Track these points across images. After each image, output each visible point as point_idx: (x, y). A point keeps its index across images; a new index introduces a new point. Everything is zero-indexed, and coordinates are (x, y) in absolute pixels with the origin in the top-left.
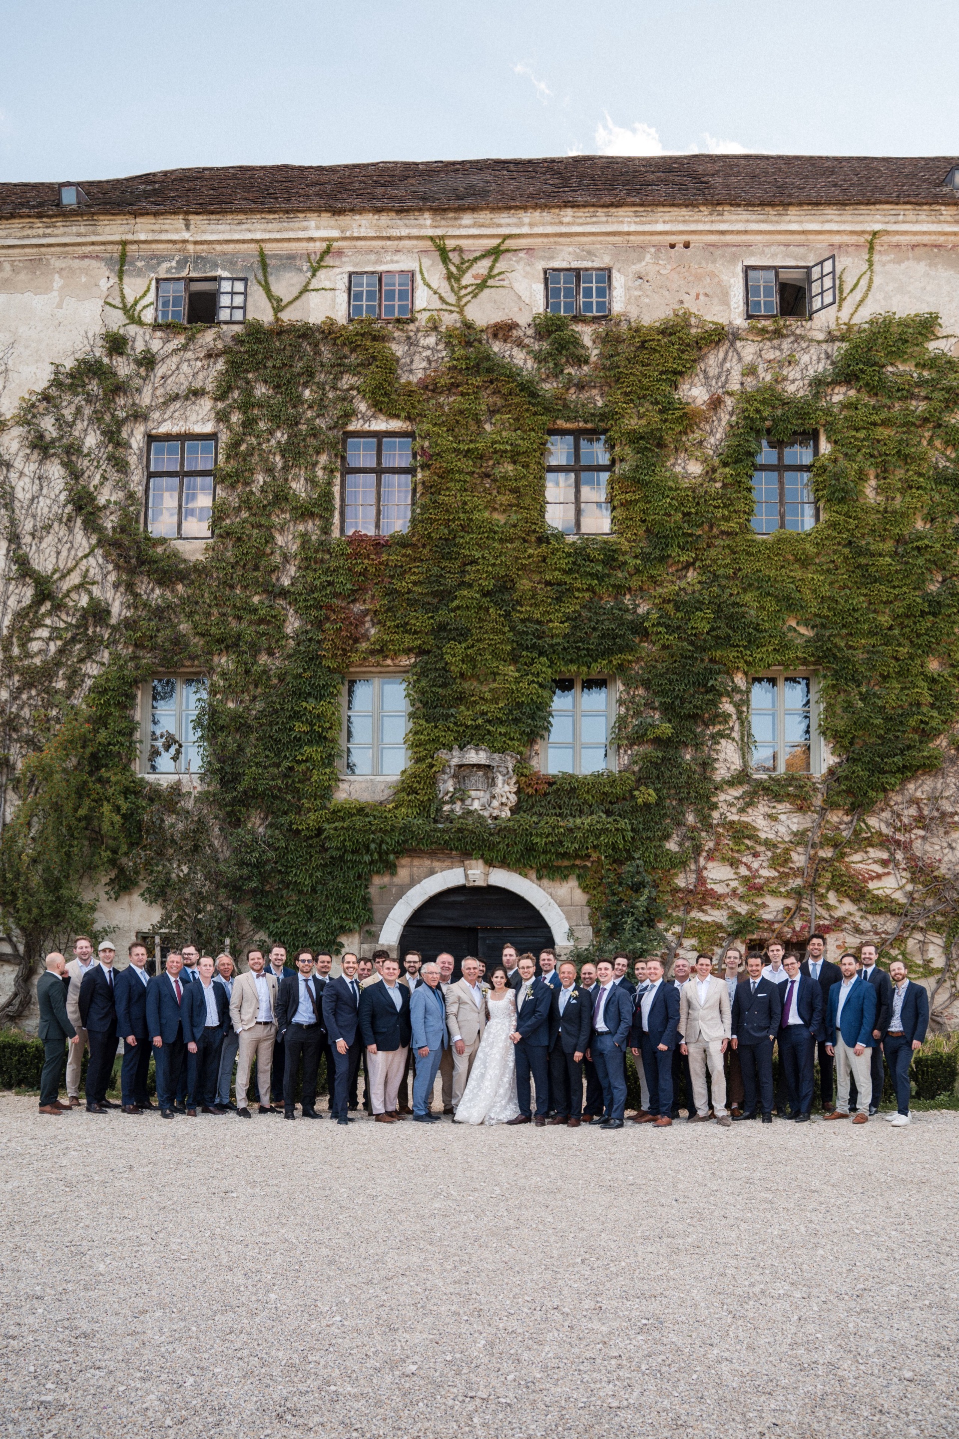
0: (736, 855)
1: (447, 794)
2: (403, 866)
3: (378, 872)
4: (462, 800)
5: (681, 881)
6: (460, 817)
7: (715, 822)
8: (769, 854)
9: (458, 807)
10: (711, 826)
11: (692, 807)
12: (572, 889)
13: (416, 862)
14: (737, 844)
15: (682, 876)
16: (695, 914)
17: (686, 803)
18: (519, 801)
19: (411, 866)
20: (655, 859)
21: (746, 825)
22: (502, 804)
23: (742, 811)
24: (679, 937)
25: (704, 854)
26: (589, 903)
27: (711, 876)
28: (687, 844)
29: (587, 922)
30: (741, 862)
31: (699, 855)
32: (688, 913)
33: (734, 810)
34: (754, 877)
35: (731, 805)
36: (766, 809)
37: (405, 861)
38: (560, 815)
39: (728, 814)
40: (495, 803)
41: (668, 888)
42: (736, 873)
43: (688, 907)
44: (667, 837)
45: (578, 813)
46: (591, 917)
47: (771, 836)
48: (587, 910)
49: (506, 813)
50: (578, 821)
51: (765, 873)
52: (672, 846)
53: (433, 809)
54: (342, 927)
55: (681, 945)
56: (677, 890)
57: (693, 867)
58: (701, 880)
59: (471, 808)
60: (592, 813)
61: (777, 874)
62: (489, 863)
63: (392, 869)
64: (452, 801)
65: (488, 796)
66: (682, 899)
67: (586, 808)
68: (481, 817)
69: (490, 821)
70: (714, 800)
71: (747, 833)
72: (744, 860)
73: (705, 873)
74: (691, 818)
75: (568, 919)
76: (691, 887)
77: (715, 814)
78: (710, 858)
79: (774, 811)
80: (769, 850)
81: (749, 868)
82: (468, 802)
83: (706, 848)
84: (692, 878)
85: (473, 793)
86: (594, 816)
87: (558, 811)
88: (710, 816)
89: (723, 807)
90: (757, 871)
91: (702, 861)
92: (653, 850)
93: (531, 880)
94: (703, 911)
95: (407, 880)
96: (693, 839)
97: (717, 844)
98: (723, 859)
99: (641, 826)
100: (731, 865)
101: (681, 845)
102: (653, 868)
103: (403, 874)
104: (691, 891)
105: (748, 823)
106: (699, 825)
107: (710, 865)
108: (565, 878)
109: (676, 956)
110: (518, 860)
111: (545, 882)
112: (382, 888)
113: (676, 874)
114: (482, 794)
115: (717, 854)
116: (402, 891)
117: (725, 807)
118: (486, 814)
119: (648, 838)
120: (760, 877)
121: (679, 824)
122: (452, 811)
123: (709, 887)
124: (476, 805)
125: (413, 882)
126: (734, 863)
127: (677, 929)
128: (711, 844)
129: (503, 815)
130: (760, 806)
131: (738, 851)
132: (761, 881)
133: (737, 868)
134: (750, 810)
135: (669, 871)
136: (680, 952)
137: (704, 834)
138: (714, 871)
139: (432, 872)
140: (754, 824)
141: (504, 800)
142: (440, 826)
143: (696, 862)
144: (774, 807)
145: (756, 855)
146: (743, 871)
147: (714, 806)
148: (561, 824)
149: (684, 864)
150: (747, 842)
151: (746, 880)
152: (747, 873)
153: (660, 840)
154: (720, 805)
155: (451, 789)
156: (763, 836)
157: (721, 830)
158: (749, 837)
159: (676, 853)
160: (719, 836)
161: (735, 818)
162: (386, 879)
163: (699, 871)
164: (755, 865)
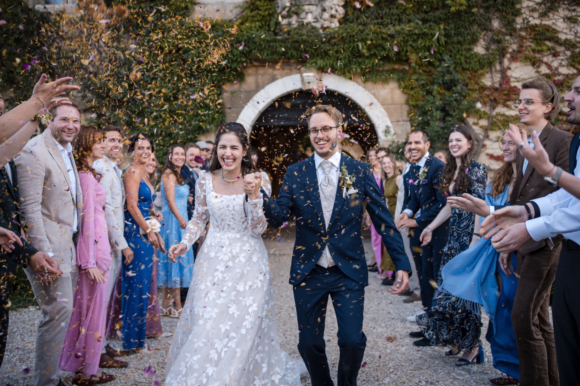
0: (537, 55)
1: (284, 9)
2: (250, 75)
3: (229, 81)
4: (297, 14)
5: (487, 81)
6: (295, 29)
7: (518, 26)
8: (569, 53)
9: (294, 20)
10: (515, 30)
11: (497, 14)
12: (392, 90)
13: (261, 71)
14: (538, 44)
15: (488, 76)
16: (500, 109)
17: (492, 10)
18: (346, 14)
19: (257, 74)
20: (466, 62)
21: (547, 28)
22: (332, 16)
23: (543, 15)
24: (486, 129)
25: (508, 56)
26: (407, 103)
27: (514, 75)
28: (493, 47)
29: (405, 117)
30: (542, 62)
31: (504, 56)
32: (494, 108)
33: (536, 15)
34: (555, 75)
35: (533, 10)
36: (566, 13)
37: (250, 71)
38: (381, 24)
39: (531, 19)
40: (326, 15)
41: (477, 87)
42: (538, 72)
43: (494, 103)
44: (474, 41)
45: (397, 23)
46: (409, 113)
47: (571, 37)
48: (406, 108)
49: (335, 24)
50: (398, 28)
51: (564, 70)
52: (479, 49)
53: (272, 23)
54: (200, 128)
55: (487, 137)
56: (483, 88)
57: (498, 67)
58: (505, 79)
59: (305, 21)
60: (410, 21)
61: (575, 71)
62: (322, 70)
63: (240, 77)
64: (289, 16)
65: (319, 10)
66: (488, 96)
67: (404, 18)
68: (314, 28)
69: (321, 31)
70: (518, 6)
71: (548, 34)
72: (545, 59)
73: (509, 73)
74: (496, 24)
75: (390, 115)
76: (497, 85)
77: (519, 20)
78: (514, 59)
79: (574, 14)
80: (568, 49)
81: (549, 66)
82: (303, 15)
83: (510, 50)
84: (497, 77)
85: (306, 8)
86: (412, 24)
87: (380, 21)
88: (514, 21)
89: (526, 13)
90: (557, 69)
91: (506, 62)
92: (464, 52)
93: (357, 83)
94: (508, 107)
95: (253, 87)
96: (499, 42)
97: (521, 46)
98: (526, 58)
99: (453, 32)
100: (533, 64)
101: (487, 49)
102: (464, 69)
103: (250, 80)
104: (496, 89)
105: (549, 26)
106: (503, 30)
107: (513, 65)
108: (386, 81)
109: (484, 146)
110: (345, 65)
111: (369, 84)
112: (232, 93)
113: (482, 75)
114: (313, 8)
115: (521, 55)
116: (250, 95)
117: (527, 13)
118: (318, 25)
119: (459, 42)
120: (559, 74)
121: (486, 28)
122: (289, 24)
123: (513, 84)
124: (310, 18)
125: (258, 88)
126: (535, 63)
127: (484, 122)
128: (515, 47)
129: (333, 25)
130: (561, 10)
131: (539, 52)
132: (560, 78)
133: (539, 67)
134: (551, 15)
135: (477, 71)
136: (487, 142)
137: (508, 38)
138: (517, 70)
139: (274, 79)
140: (554, 27)
141: (333, 12)
142: (279, 38)
143: (501, 63)
144: (574, 10)
145: (555, 55)
146: (544, 70)
147: (518, 13)
148: (384, 31)
149: (490, 64)
150: (548, 43)
151: (547, 76)
152: (547, 71)
153: (470, 44)
154: (523, 11)
155: (288, 4)
156: (563, 37)
157: (523, 34)
158: (549, 40)
159: (483, 55)
160: (522, 38)
161: (538, 22)
162: (236, 86)
163: (503, 72)
164: (555, 64)
